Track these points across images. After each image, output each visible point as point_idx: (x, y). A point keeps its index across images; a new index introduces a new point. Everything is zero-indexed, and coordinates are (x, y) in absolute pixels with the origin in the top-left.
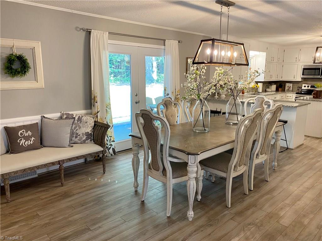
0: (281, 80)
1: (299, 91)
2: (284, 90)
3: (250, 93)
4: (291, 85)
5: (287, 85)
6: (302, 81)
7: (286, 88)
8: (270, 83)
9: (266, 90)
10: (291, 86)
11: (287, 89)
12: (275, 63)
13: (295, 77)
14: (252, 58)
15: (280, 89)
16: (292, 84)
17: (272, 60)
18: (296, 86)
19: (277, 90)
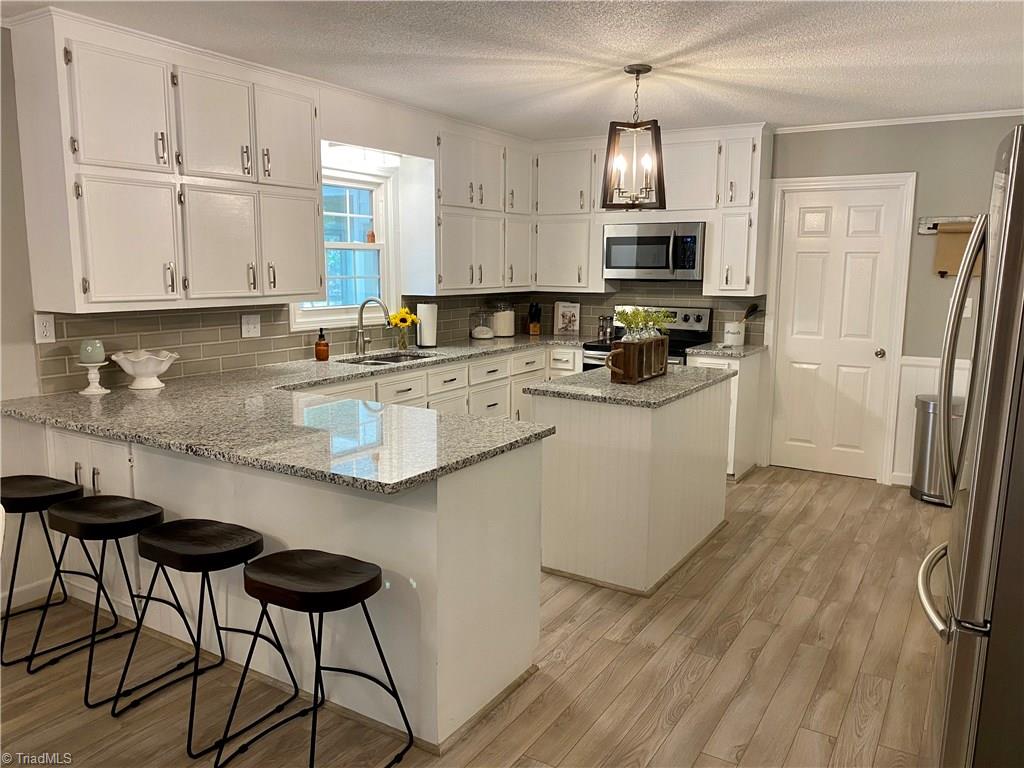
0: (533, 289)
1: (605, 334)
2: (548, 333)
3: (370, 353)
4: (574, 309)
5: (561, 308)
6: (612, 294)
7: (559, 324)
8: (492, 302)
9: (471, 333)
10: (574, 316)
11: (561, 325)
12: (492, 214)
13: (582, 277)
14: (379, 184)
15: (534, 328)
16: (579, 305)
17: (472, 199)
18: (595, 312)
19: (522, 331)
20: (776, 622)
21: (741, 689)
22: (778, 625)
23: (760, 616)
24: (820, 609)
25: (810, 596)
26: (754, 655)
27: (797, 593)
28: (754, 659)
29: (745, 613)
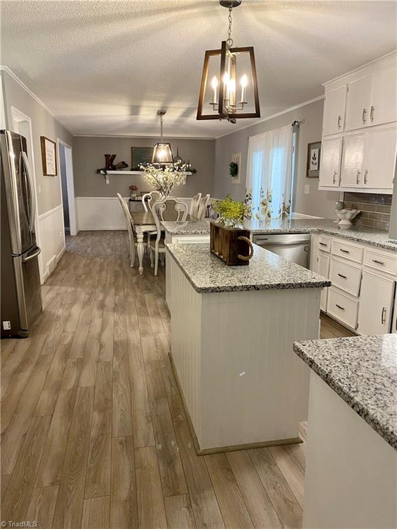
20: (99, 364)
21: (100, 335)
22: (98, 362)
23: (109, 364)
24: (78, 380)
25: (86, 387)
26: (101, 346)
27: (95, 387)
28: (101, 345)
29: (117, 364)
